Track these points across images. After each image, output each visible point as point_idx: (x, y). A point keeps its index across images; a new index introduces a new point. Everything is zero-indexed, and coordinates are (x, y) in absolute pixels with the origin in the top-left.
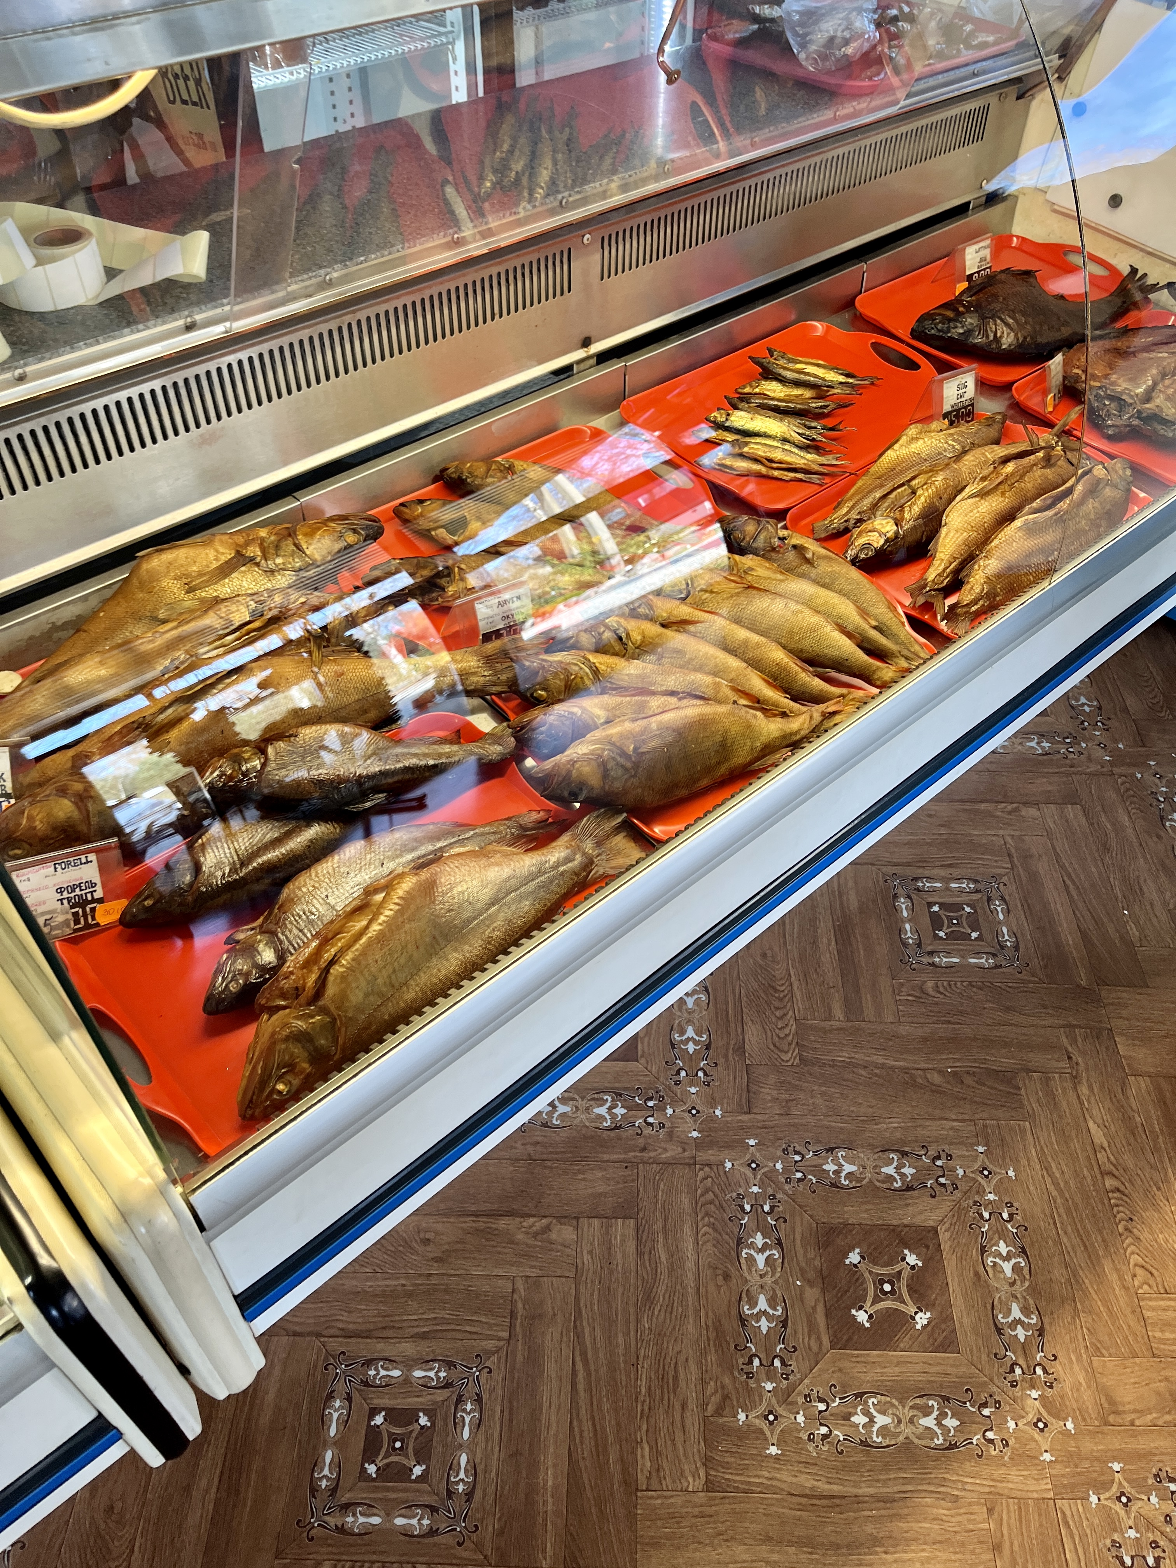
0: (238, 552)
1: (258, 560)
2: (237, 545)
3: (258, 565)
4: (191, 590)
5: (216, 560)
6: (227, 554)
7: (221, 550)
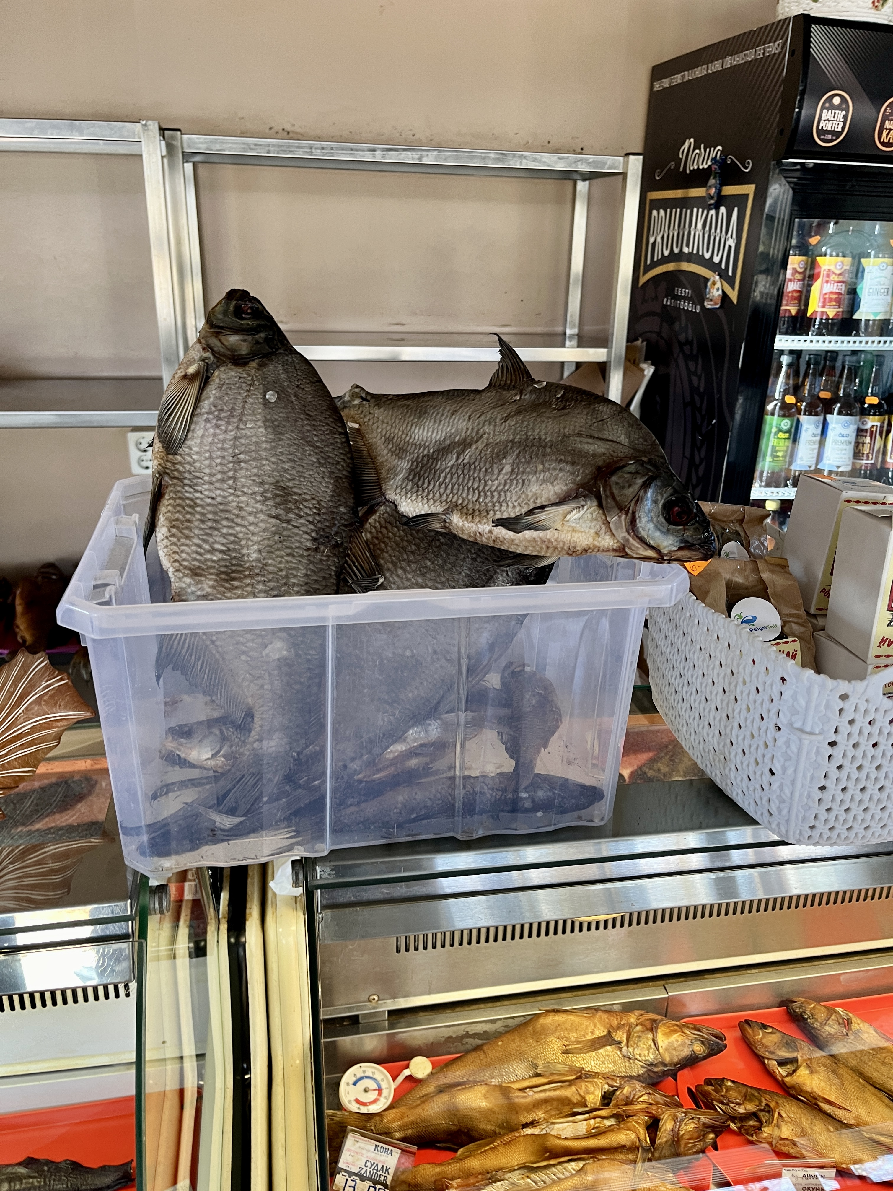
0: (609, 1032)
1: (623, 1045)
2: (611, 1026)
3: (620, 1049)
4: (566, 1052)
5: (592, 1033)
6: (600, 1032)
7: (598, 1026)
